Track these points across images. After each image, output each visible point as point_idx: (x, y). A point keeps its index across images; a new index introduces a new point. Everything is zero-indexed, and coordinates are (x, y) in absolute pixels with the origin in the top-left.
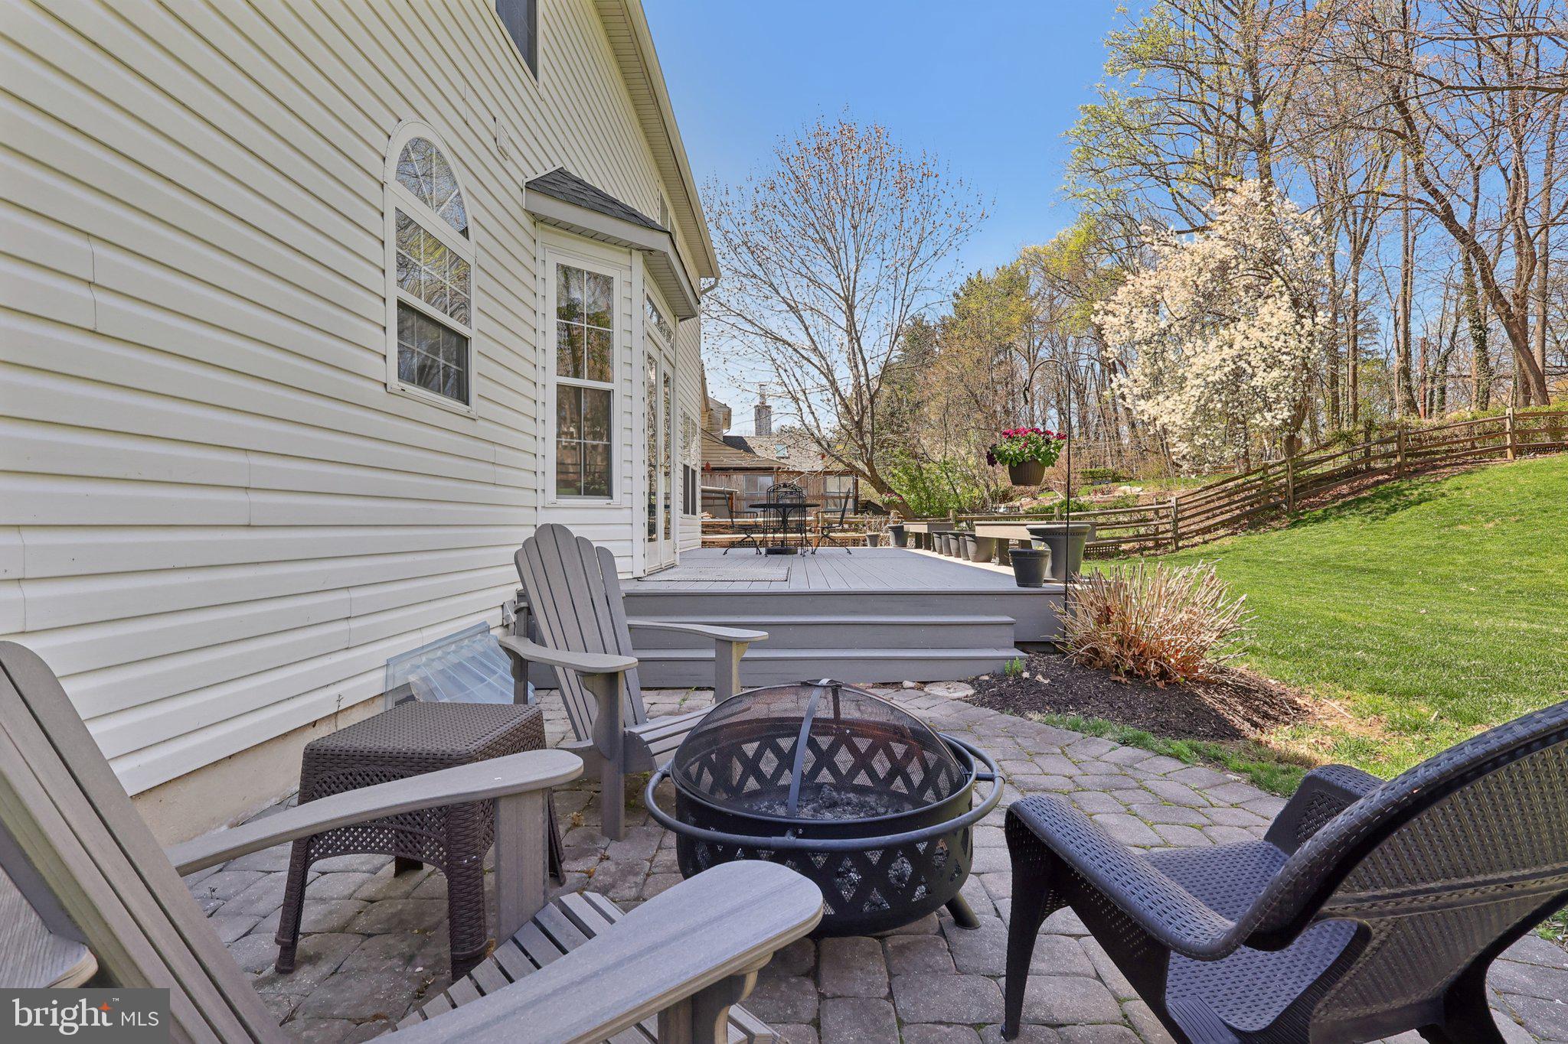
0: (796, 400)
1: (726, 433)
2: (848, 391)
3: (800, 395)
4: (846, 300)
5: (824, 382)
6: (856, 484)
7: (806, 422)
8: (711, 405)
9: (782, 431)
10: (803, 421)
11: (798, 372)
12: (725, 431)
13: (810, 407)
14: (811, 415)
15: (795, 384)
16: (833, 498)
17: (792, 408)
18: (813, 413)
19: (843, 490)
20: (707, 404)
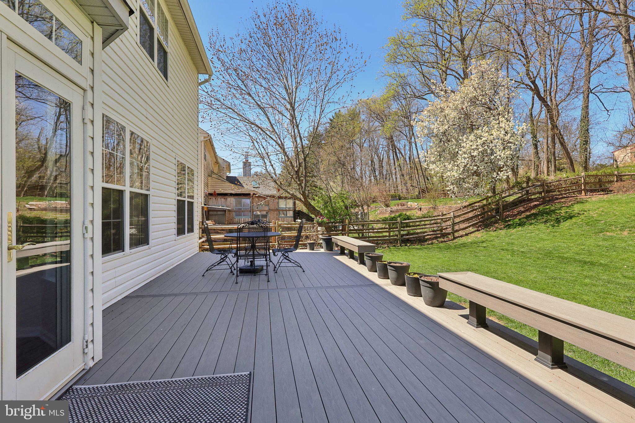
0: (263, 158)
1: (229, 174)
2: (291, 153)
3: (265, 155)
4: (291, 104)
5: (279, 149)
6: (295, 203)
7: (269, 170)
8: (219, 160)
9: (256, 174)
10: (267, 170)
11: (264, 144)
12: (228, 174)
13: (270, 162)
14: (271, 167)
15: (262, 149)
16: (283, 210)
17: (261, 163)
18: (272, 166)
19: (288, 206)
20: (217, 160)
